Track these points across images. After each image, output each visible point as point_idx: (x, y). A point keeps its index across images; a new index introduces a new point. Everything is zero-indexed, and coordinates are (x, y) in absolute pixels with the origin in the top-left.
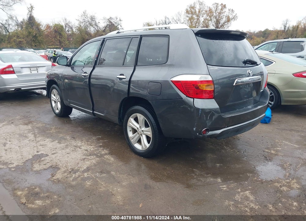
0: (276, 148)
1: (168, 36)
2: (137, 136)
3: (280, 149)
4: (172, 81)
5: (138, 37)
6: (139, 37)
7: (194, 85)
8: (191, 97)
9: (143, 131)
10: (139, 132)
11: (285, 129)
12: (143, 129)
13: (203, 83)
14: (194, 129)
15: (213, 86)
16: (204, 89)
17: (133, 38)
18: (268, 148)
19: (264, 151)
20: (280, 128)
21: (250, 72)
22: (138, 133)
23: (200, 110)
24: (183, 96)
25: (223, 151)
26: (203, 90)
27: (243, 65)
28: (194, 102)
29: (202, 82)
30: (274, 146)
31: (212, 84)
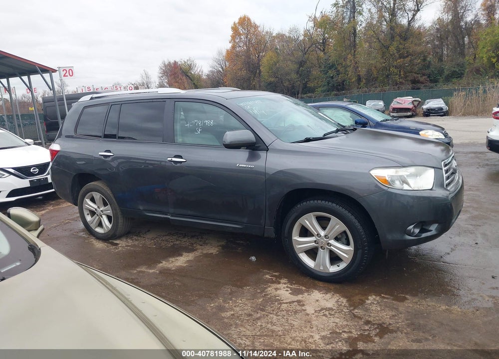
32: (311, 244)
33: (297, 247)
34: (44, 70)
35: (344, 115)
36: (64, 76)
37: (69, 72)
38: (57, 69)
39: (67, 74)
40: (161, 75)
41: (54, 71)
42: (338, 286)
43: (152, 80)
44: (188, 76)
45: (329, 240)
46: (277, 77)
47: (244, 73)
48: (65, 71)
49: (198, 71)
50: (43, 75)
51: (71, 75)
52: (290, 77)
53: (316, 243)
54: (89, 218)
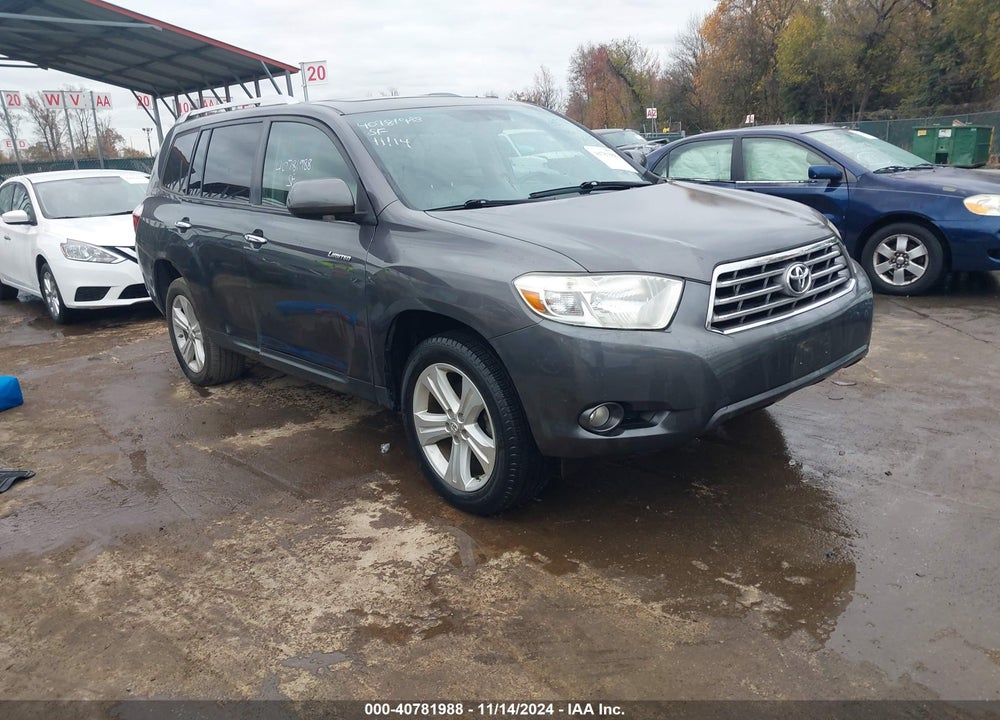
32: (441, 429)
33: (421, 432)
34: (278, 69)
35: (794, 158)
36: (310, 79)
37: (318, 72)
38: (299, 67)
39: (315, 76)
40: (574, 75)
41: (294, 70)
42: (472, 521)
43: (555, 87)
44: (622, 75)
45: (466, 424)
46: (809, 73)
47: (739, 65)
48: (312, 70)
49: (650, 64)
50: (275, 79)
51: (322, 76)
52: (839, 73)
53: (449, 428)
54: (182, 343)
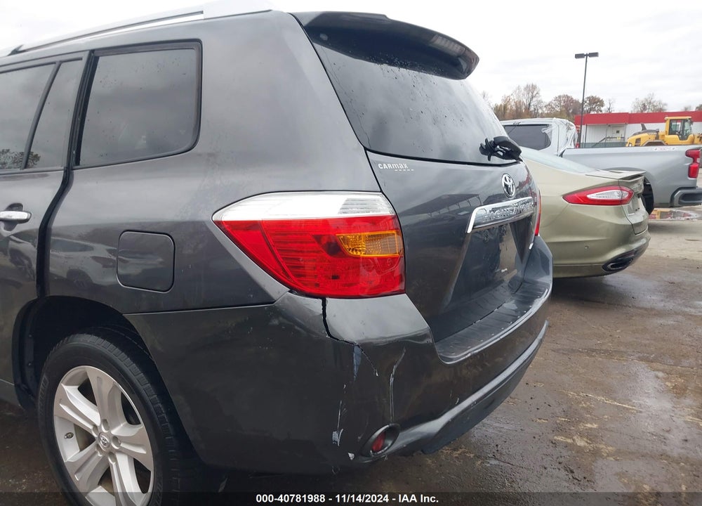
0: (581, 427)
1: (195, 44)
2: (95, 457)
3: (595, 426)
4: (219, 223)
5: (81, 59)
6: (85, 56)
7: (318, 238)
8: (308, 291)
9: (115, 439)
10: (101, 444)
11: (573, 351)
12: (114, 432)
13: (356, 230)
14: (336, 436)
15: (397, 240)
16: (362, 255)
17: (62, 62)
18: (559, 429)
19: (554, 443)
20: (559, 346)
21: (508, 183)
22: (98, 446)
23: (356, 349)
24: (276, 289)
25: (430, 462)
26: (358, 258)
27: (485, 159)
28: (324, 314)
29: (350, 223)
30: (573, 417)
31: (394, 232)
